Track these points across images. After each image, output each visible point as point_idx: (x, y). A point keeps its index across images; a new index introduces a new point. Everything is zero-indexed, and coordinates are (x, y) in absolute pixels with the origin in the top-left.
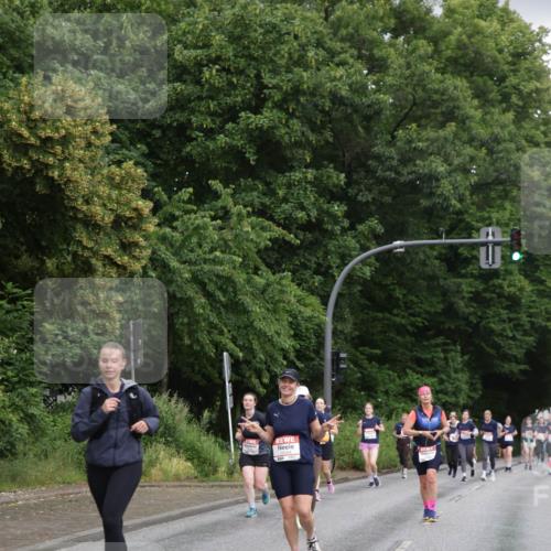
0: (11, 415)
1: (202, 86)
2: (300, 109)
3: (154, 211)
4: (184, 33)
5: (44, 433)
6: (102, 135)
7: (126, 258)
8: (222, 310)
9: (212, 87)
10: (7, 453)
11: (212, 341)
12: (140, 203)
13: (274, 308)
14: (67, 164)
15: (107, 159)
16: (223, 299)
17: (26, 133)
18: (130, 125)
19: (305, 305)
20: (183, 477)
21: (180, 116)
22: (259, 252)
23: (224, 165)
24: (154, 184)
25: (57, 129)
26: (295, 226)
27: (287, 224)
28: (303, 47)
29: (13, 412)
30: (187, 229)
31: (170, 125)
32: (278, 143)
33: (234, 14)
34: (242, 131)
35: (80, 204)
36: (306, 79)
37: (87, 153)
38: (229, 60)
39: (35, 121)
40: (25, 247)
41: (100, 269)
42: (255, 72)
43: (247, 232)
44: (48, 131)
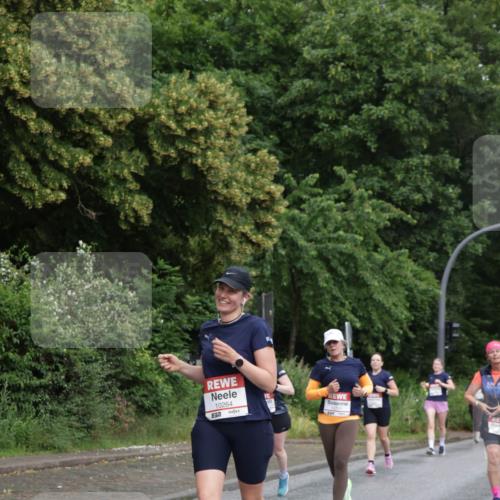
0: (157, 377)
1: (329, 81)
2: (418, 99)
3: (285, 194)
4: (313, 34)
5: (186, 394)
6: (241, 126)
7: (260, 236)
8: (344, 284)
9: (337, 82)
10: (153, 410)
11: (334, 312)
12: (273, 187)
13: (392, 282)
14: (209, 153)
15: (244, 148)
16: (344, 274)
17: (173, 125)
18: (265, 118)
19: (421, 280)
20: (308, 435)
21: (309, 110)
22: (379, 231)
23: (347, 153)
24: (284, 170)
25: (201, 122)
26: (412, 206)
27: (405, 205)
28: (422, 43)
29: (159, 374)
30: (313, 211)
31: (299, 117)
32: (397, 131)
33: (359, 15)
34: (365, 122)
35: (220, 188)
36: (424, 72)
37: (227, 142)
38: (353, 58)
39: (181, 114)
40: (171, 227)
41: (237, 247)
42: (377, 67)
43: (368, 213)
44: (193, 123)
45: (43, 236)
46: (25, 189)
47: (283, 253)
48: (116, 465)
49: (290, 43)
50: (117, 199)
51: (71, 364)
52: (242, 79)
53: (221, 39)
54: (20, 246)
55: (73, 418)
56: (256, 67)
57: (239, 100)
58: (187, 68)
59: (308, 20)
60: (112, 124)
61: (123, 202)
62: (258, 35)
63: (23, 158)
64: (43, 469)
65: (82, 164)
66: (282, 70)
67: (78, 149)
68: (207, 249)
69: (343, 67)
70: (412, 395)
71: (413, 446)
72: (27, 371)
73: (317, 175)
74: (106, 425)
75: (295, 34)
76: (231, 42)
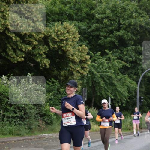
0: (51, 114)
1: (104, 24)
2: (131, 30)
3: (90, 58)
4: (99, 10)
7: (83, 71)
8: (109, 85)
9: (106, 24)
10: (50, 123)
11: (105, 94)
12: (86, 56)
13: (123, 84)
14: (67, 46)
15: (78, 45)
16: (108, 82)
18: (84, 35)
19: (132, 84)
20: (97, 131)
21: (97, 33)
22: (119, 69)
23: (109, 46)
24: (90, 51)
25: (64, 37)
26: (129, 62)
27: (127, 61)
28: (132, 13)
30: (99, 63)
31: (95, 35)
32: (124, 39)
33: (113, 4)
34: (114, 36)
35: (70, 57)
36: (132, 21)
37: (73, 43)
38: (111, 17)
39: (59, 35)
40: (55, 69)
41: (76, 74)
42: (118, 20)
43: (116, 64)
44: (62, 37)
45: (17, 71)
46: (12, 57)
47: (90, 76)
48: (39, 140)
49: (92, 13)
50: (39, 60)
51: (25, 110)
52: (77, 24)
53: (71, 12)
54: (10, 75)
55: (26, 126)
56: (82, 20)
57: (76, 30)
58: (61, 21)
59: (97, 6)
60: (38, 38)
61: (41, 61)
62: (82, 11)
63: (11, 48)
64: (17, 141)
65: (29, 50)
66: (89, 21)
67: (28, 45)
68: (66, 75)
69: (108, 20)
70: (129, 118)
71: (129, 134)
72: (12, 112)
73: (100, 53)
74: (36, 128)
75: (93, 10)
76: (74, 13)
